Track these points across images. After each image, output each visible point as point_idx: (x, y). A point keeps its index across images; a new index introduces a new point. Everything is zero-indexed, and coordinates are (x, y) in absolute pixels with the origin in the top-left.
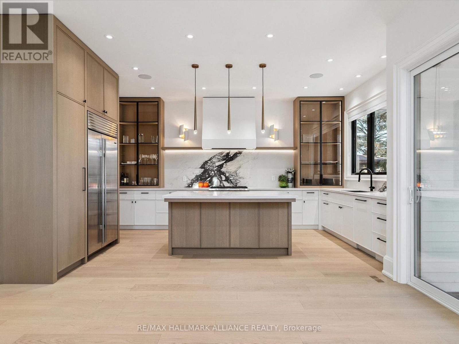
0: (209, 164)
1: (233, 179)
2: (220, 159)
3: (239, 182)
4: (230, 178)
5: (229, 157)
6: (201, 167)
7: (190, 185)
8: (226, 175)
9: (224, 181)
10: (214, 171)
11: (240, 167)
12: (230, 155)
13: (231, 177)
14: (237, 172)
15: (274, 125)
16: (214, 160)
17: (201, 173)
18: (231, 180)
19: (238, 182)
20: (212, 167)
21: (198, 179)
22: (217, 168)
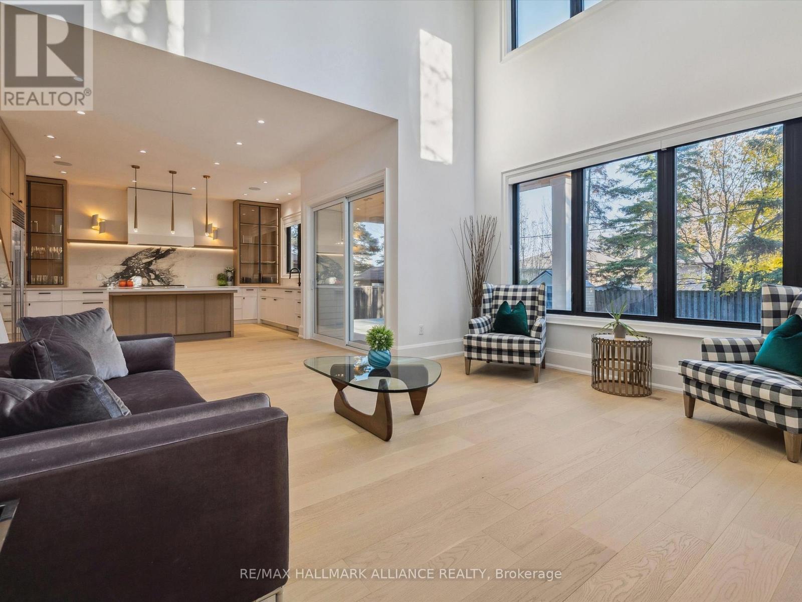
0: (134, 261)
1: (165, 278)
2: (148, 256)
4: (161, 277)
5: (160, 253)
6: (123, 264)
7: (107, 284)
8: (155, 272)
9: (154, 279)
10: (140, 269)
11: (173, 265)
12: (160, 251)
13: (162, 275)
14: (170, 270)
15: (212, 224)
16: (140, 256)
17: (123, 271)
18: (162, 279)
19: (171, 280)
20: (138, 264)
21: (118, 277)
22: (144, 265)
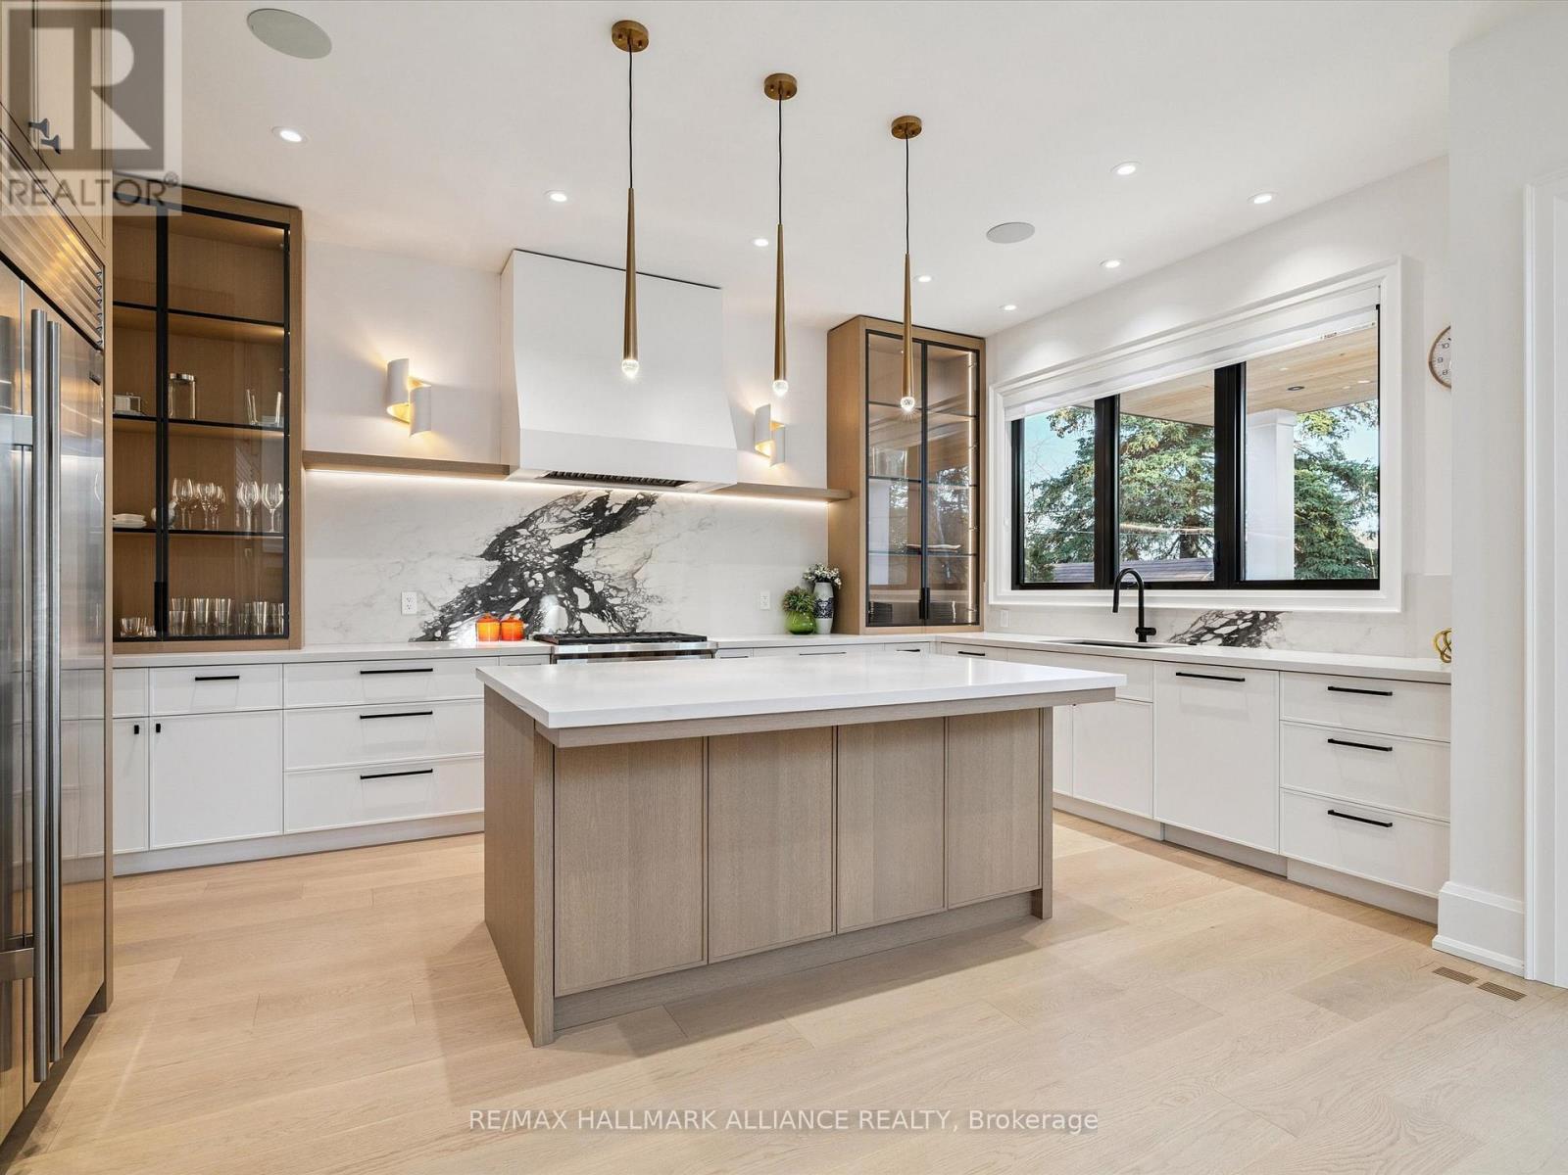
0: (523, 542)
1: (622, 605)
2: (571, 522)
3: (645, 616)
4: (611, 601)
5: (607, 513)
6: (489, 555)
7: (435, 629)
8: (592, 585)
9: (587, 611)
10: (544, 572)
11: (648, 558)
12: (608, 506)
13: (611, 596)
14: (636, 576)
15: (769, 406)
16: (544, 524)
17: (489, 580)
18: (611, 609)
19: (641, 614)
20: (535, 553)
21: (473, 604)
22: (556, 557)
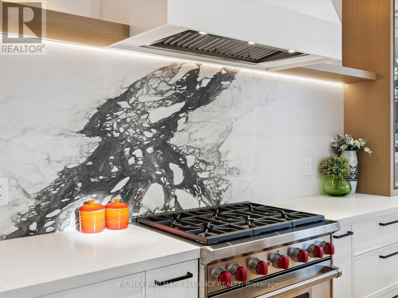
0: (123, 116)
1: (209, 178)
2: (167, 95)
3: (227, 188)
4: (201, 175)
5: (198, 87)
6: (90, 130)
7: (30, 221)
8: (185, 160)
9: (181, 186)
10: (144, 148)
11: (229, 131)
12: (198, 80)
13: (201, 171)
14: (220, 149)
16: (143, 97)
17: (90, 159)
18: (201, 183)
19: (224, 187)
20: (135, 127)
21: (72, 187)
22: (154, 131)
